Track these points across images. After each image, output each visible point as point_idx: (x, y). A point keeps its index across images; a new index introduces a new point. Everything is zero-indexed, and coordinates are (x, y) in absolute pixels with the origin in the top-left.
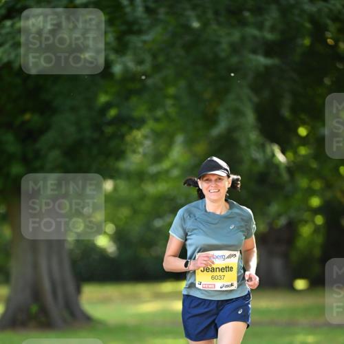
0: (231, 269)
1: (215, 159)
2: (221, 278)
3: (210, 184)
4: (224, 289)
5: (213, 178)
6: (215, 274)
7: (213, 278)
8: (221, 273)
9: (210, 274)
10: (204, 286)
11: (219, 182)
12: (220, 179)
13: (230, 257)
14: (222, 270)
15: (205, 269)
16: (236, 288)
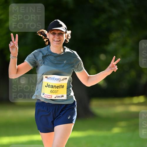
0: (63, 87)
1: (59, 21)
3: (55, 36)
4: (57, 98)
5: (56, 32)
6: (53, 89)
7: (51, 91)
8: (57, 89)
9: (50, 89)
10: (45, 96)
11: (60, 35)
12: (61, 33)
13: (63, 80)
14: (57, 87)
15: (48, 86)
16: (66, 99)
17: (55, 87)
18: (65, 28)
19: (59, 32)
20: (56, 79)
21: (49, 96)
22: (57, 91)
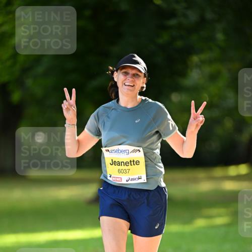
0: (137, 163)
2: (126, 172)
3: (127, 77)
4: (130, 182)
5: (131, 72)
6: (120, 167)
7: (119, 171)
8: (125, 167)
9: (117, 167)
10: (114, 179)
11: (136, 77)
12: (137, 75)
13: (134, 151)
14: (126, 164)
15: (114, 163)
16: (146, 181)
17: (123, 163)
18: (145, 68)
19: (134, 72)
20: (121, 151)
21: (118, 179)
22: (127, 171)
